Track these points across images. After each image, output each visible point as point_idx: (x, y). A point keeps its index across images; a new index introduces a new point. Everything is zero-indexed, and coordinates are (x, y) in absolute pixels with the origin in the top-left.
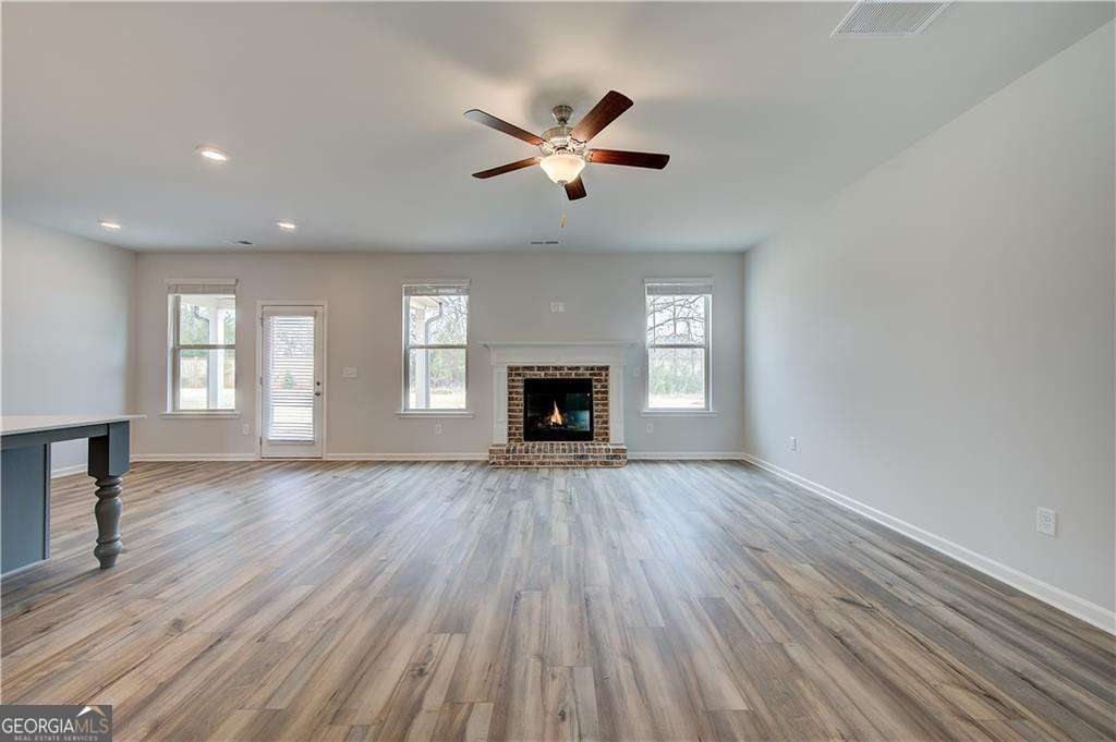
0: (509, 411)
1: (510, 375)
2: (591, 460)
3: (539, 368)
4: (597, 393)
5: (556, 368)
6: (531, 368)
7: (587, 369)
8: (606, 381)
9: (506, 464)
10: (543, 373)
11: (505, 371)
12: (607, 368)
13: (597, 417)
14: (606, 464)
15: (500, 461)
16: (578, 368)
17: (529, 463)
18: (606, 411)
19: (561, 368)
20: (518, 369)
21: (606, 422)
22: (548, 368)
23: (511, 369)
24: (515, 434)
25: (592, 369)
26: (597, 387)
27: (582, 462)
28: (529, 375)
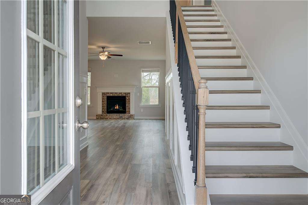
0: (102, 105)
1: (103, 95)
2: (123, 118)
3: (111, 93)
4: (127, 100)
5: (115, 93)
6: (108, 93)
7: (124, 93)
8: (130, 97)
9: (101, 119)
10: (112, 95)
11: (101, 94)
12: (130, 93)
13: (127, 107)
14: (127, 119)
15: (99, 118)
16: (121, 93)
17: (107, 119)
18: (130, 105)
19: (117, 93)
20: (105, 93)
21: (130, 108)
22: (113, 93)
23: (103, 93)
24: (104, 111)
25: (125, 93)
26: (127, 98)
27: (121, 118)
28: (108, 95)
